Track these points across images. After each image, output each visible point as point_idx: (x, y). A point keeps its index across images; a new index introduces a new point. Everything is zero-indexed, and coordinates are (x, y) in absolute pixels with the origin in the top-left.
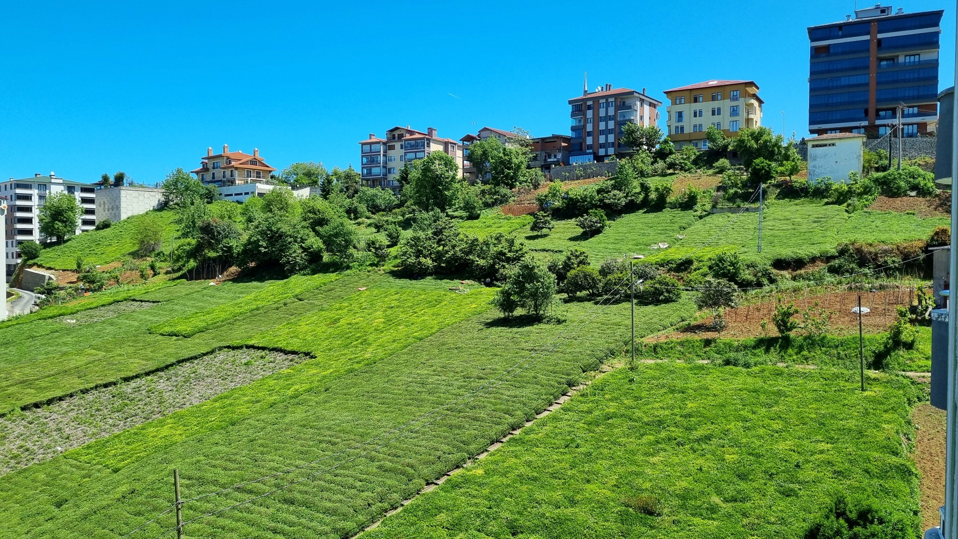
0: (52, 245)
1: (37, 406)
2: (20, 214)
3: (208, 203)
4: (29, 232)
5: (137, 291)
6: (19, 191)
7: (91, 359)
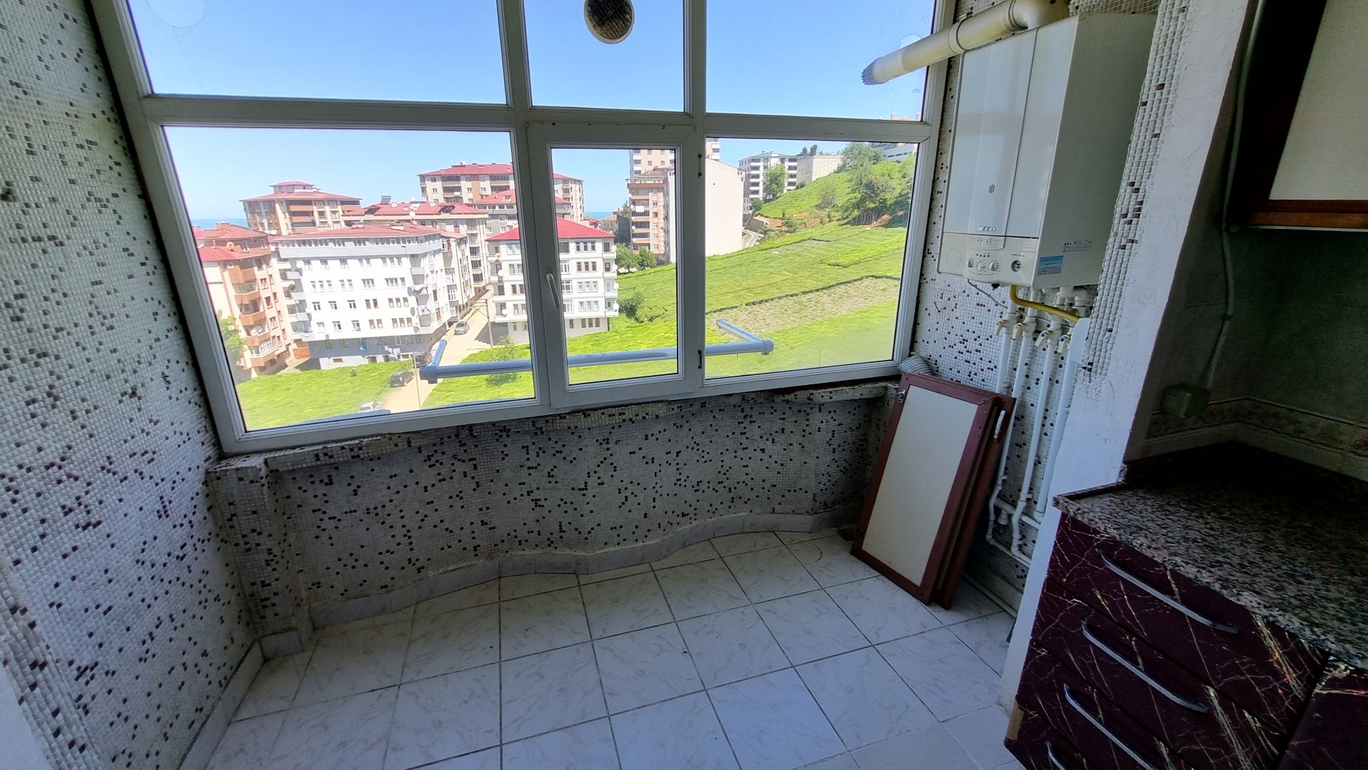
0: (770, 200)
1: (754, 304)
2: (753, 180)
3: (874, 164)
4: (756, 192)
5: (817, 233)
6: (753, 164)
7: (785, 277)
